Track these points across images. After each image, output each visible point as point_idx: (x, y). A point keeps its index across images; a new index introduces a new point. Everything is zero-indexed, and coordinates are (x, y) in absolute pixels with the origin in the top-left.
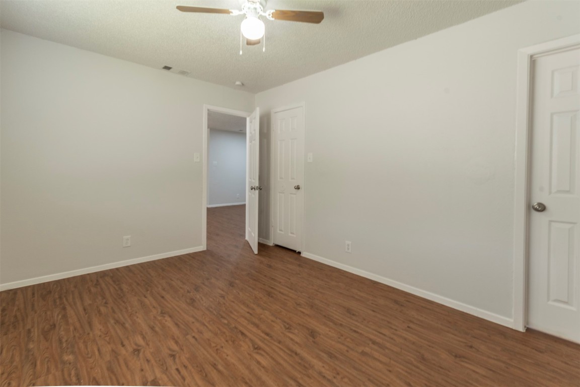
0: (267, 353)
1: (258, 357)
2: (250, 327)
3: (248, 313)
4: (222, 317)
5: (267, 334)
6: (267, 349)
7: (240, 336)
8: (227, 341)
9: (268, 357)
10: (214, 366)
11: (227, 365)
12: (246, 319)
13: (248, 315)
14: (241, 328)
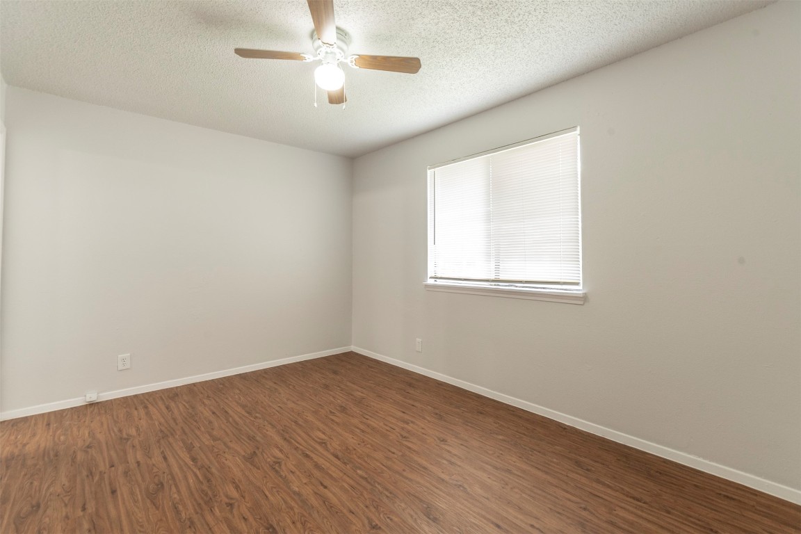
0: (313, 439)
1: (323, 436)
2: (325, 464)
3: (325, 487)
4: (366, 479)
5: (307, 456)
6: (312, 443)
7: (340, 454)
8: (355, 449)
9: (314, 437)
10: (363, 431)
11: (352, 432)
12: (331, 476)
13: (327, 482)
14: (338, 463)
